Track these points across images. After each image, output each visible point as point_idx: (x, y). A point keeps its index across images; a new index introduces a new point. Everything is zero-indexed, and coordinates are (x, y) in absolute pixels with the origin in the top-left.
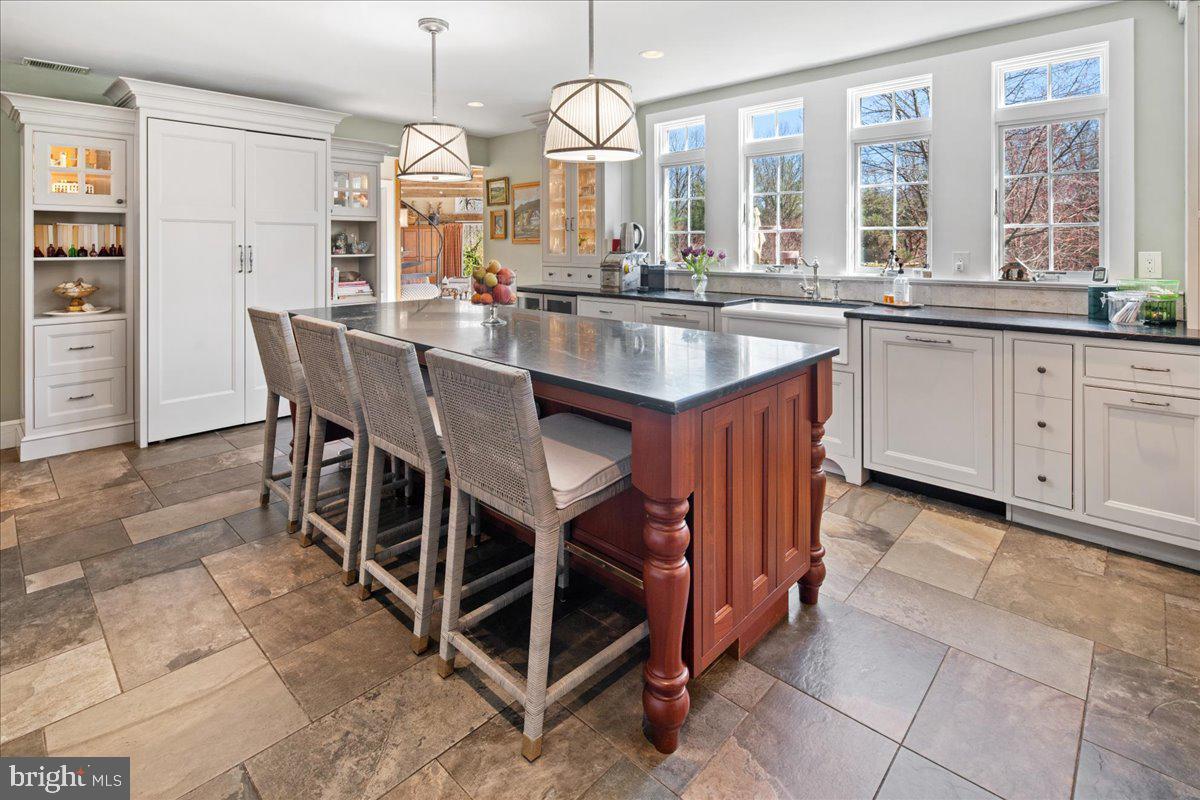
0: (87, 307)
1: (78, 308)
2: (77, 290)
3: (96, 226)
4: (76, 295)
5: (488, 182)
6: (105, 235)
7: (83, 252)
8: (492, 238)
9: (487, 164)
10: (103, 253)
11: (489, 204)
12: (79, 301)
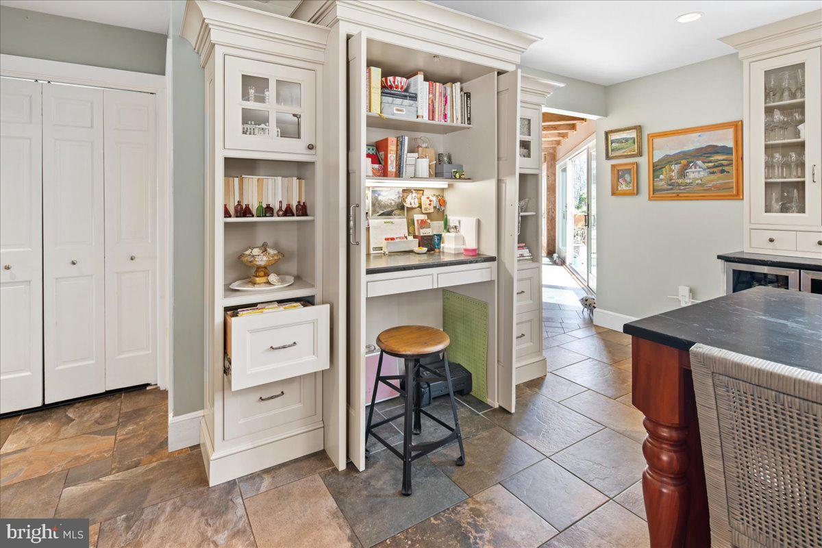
0: (273, 278)
1: (263, 280)
2: (265, 258)
3: (280, 178)
4: (263, 263)
5: (607, 134)
6: (288, 190)
7: (268, 211)
8: (613, 194)
9: (605, 113)
10: (288, 212)
11: (608, 157)
12: (265, 271)
